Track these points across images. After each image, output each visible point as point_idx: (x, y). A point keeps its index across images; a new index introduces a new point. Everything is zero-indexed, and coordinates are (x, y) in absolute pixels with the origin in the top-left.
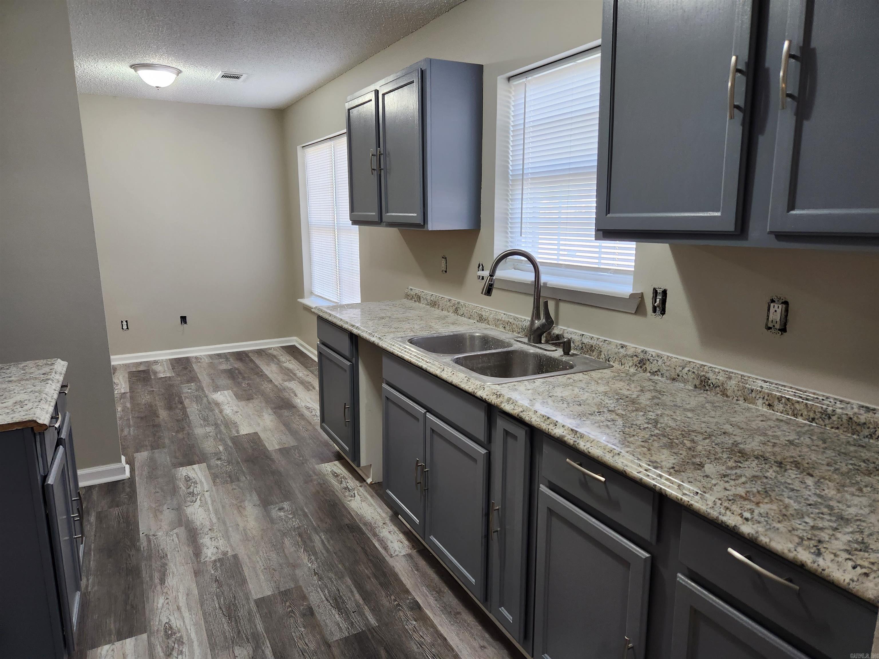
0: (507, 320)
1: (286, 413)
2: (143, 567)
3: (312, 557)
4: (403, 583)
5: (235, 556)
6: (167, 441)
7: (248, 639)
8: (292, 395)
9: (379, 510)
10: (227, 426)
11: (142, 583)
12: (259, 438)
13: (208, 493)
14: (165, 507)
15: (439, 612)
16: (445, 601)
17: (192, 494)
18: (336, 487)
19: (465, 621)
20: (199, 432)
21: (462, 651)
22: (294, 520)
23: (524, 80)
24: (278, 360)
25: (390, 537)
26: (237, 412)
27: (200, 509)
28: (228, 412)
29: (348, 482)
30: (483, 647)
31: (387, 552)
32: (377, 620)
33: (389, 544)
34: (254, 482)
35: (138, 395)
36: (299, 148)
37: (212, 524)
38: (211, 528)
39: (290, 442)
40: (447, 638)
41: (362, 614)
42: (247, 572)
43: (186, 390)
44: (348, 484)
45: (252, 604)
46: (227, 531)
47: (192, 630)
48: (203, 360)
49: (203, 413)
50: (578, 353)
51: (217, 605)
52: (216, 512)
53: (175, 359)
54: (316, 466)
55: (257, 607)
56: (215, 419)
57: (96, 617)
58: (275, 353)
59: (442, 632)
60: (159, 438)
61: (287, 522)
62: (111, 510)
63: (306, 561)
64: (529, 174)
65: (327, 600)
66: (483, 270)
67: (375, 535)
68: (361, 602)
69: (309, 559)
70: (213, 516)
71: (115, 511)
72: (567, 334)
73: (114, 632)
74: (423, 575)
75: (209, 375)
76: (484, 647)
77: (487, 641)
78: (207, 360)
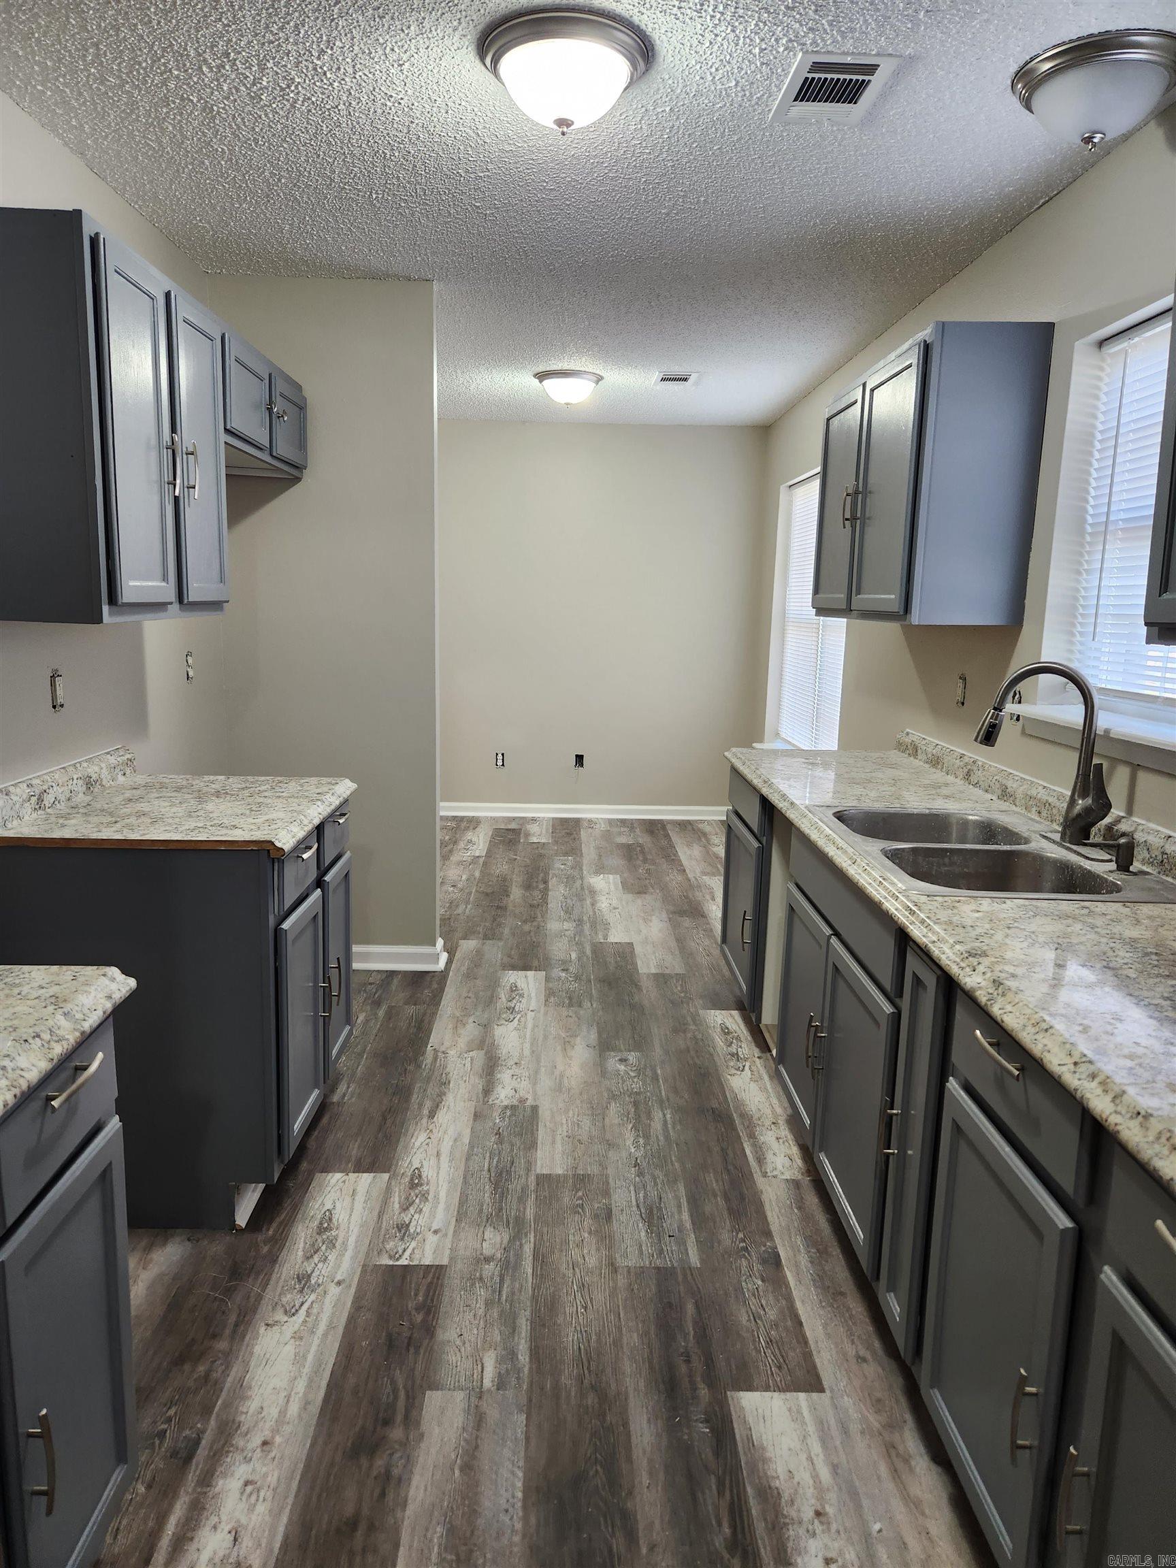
0: (1045, 798)
1: (687, 922)
2: (416, 1090)
3: (641, 1140)
4: (767, 1220)
5: (535, 1109)
6: (507, 931)
7: (508, 1222)
8: (708, 897)
9: (775, 1101)
10: (594, 925)
11: (407, 1109)
12: (632, 952)
13: (533, 1013)
14: (471, 1020)
15: (807, 1279)
16: (826, 1268)
17: (512, 1010)
18: (718, 1049)
19: (848, 1309)
20: (553, 927)
21: (822, 1352)
22: (635, 1080)
23: (1126, 344)
24: (708, 840)
25: (775, 1145)
26: (615, 908)
27: (515, 1033)
28: (603, 906)
29: (741, 1047)
30: (861, 1359)
31: (761, 1167)
32: (702, 1261)
33: (770, 1157)
34: (601, 1013)
35: (495, 861)
36: (783, 489)
37: (521, 1057)
38: (518, 1062)
39: (676, 966)
40: (804, 1324)
41: (682, 1243)
42: (542, 1134)
43: (558, 865)
44: (739, 1049)
45: (532, 1178)
46: (537, 1072)
47: (444, 1187)
48: (598, 826)
49: (569, 901)
50: (1155, 873)
51: (486, 1165)
52: (534, 1041)
53: (561, 819)
54: (701, 1012)
55: (538, 1184)
56: (582, 912)
57: (340, 1135)
58: (707, 829)
59: (800, 1312)
60: (499, 925)
61: (624, 1081)
62: (406, 1007)
63: (629, 1142)
64: (1120, 522)
65: (638, 1207)
66: (1020, 702)
67: (752, 1136)
68: (688, 1225)
69: (636, 1142)
70: (527, 1046)
71: (411, 1010)
72: (1141, 834)
73: (353, 1159)
74: (807, 1218)
75: (598, 848)
76: (864, 1360)
77: (874, 1353)
78: (603, 827)
